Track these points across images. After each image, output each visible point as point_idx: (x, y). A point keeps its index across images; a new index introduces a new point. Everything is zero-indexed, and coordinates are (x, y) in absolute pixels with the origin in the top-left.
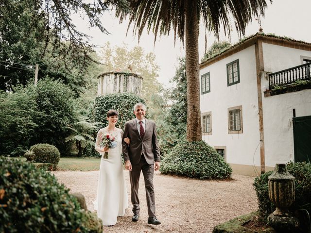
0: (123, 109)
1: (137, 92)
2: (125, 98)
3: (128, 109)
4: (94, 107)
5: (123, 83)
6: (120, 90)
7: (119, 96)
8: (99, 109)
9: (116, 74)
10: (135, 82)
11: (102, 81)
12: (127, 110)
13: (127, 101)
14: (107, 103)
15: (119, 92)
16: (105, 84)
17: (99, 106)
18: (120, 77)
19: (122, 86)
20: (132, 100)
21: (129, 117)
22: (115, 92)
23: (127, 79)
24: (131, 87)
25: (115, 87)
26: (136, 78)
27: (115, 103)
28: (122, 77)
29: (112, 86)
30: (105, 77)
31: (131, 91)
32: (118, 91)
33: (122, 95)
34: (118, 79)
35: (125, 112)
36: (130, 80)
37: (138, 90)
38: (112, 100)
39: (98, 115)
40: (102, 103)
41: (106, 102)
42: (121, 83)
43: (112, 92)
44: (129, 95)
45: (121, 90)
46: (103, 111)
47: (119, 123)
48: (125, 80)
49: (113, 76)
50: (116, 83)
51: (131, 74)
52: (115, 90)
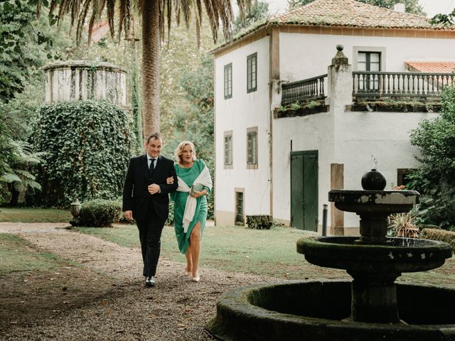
0: (86, 129)
1: (112, 97)
2: (89, 111)
3: (93, 129)
4: (39, 125)
5: (87, 83)
6: (81, 96)
7: (78, 107)
8: (46, 128)
9: (73, 68)
10: (109, 80)
11: (51, 78)
12: (91, 131)
13: (91, 115)
14: (60, 118)
15: (80, 99)
16: (56, 85)
17: (46, 123)
18: (81, 73)
19: (84, 88)
20: (101, 113)
21: (94, 142)
22: (72, 99)
23: (93, 76)
24: (102, 89)
25: (73, 91)
26: (109, 74)
27: (73, 119)
28: (85, 73)
29: (67, 89)
30: (56, 72)
31: (101, 97)
32: (77, 96)
33: (84, 106)
34: (77, 78)
35: (88, 133)
36: (99, 77)
37: (114, 94)
38: (67, 114)
39: (45, 138)
40: (51, 118)
41: (57, 117)
42: (83, 83)
43: (68, 99)
44: (94, 104)
45: (83, 95)
46: (53, 132)
47: (80, 152)
48: (90, 78)
49: (69, 72)
50: (74, 83)
51: (100, 68)
52: (72, 95)
